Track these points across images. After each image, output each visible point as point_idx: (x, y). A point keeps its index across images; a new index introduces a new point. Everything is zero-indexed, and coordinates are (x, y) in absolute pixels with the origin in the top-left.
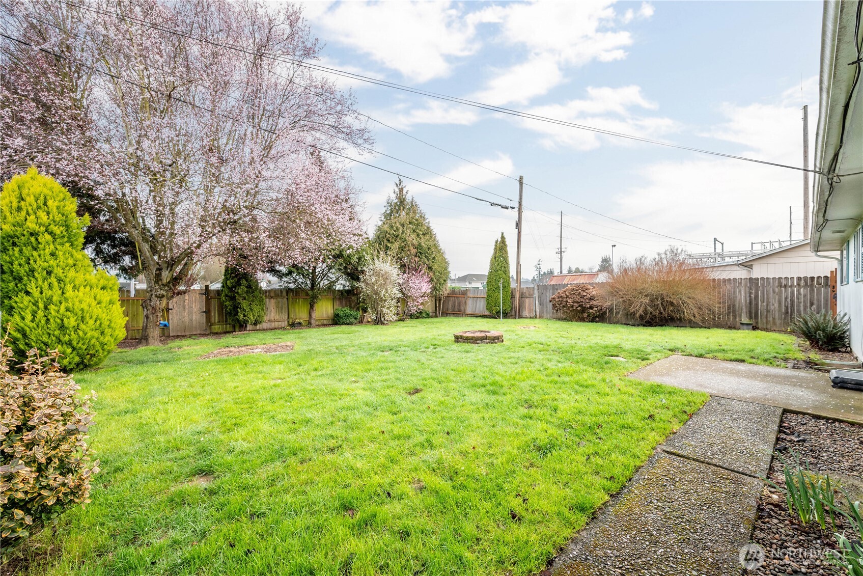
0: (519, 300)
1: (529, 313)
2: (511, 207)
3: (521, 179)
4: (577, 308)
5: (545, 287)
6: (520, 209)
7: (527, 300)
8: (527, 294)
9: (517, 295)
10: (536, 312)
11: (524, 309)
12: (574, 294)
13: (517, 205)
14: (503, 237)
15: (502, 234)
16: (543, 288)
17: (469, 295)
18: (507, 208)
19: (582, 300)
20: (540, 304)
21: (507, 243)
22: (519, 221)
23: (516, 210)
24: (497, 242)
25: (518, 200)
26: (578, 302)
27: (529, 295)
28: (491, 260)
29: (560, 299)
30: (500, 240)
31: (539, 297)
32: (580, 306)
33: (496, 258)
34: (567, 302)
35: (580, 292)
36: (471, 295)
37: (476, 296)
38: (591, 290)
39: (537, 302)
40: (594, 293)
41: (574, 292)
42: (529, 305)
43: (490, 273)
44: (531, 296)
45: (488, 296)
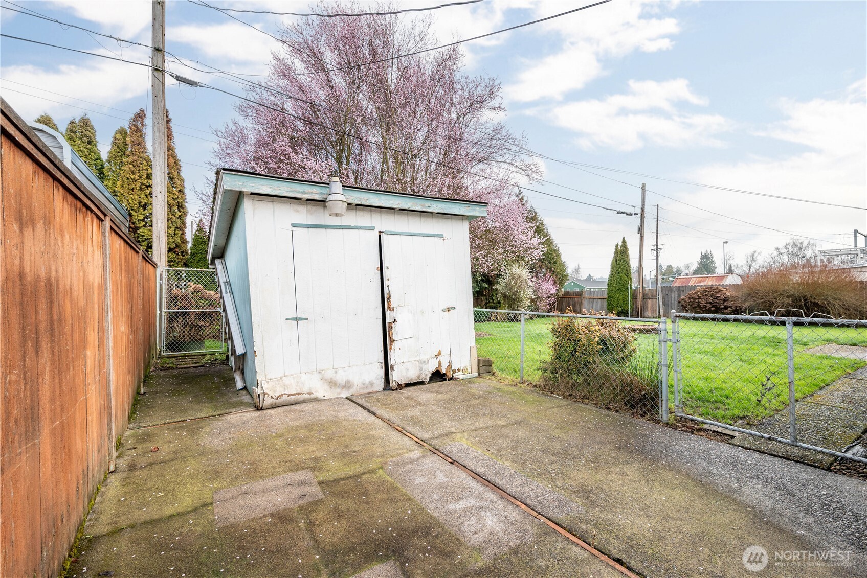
0: (642, 301)
1: (652, 313)
2: (635, 214)
3: (644, 186)
4: (710, 308)
5: (670, 289)
6: (642, 215)
7: (649, 301)
8: (649, 295)
9: (640, 296)
10: (659, 312)
11: (646, 310)
12: (706, 295)
13: (639, 211)
14: (624, 242)
15: (624, 238)
16: (667, 290)
17: (584, 296)
18: (631, 215)
19: (715, 301)
20: (664, 305)
21: (628, 247)
22: (641, 226)
23: (639, 215)
24: (617, 246)
25: (640, 206)
26: (711, 303)
27: (652, 296)
28: (612, 264)
29: (692, 300)
30: (620, 244)
31: (663, 298)
32: (713, 306)
33: (616, 261)
34: (699, 302)
35: (713, 294)
36: (587, 296)
37: (592, 296)
38: (724, 292)
39: (661, 303)
40: (728, 294)
41: (707, 293)
42: (652, 306)
43: (612, 276)
44: (654, 297)
45: (609, 297)
